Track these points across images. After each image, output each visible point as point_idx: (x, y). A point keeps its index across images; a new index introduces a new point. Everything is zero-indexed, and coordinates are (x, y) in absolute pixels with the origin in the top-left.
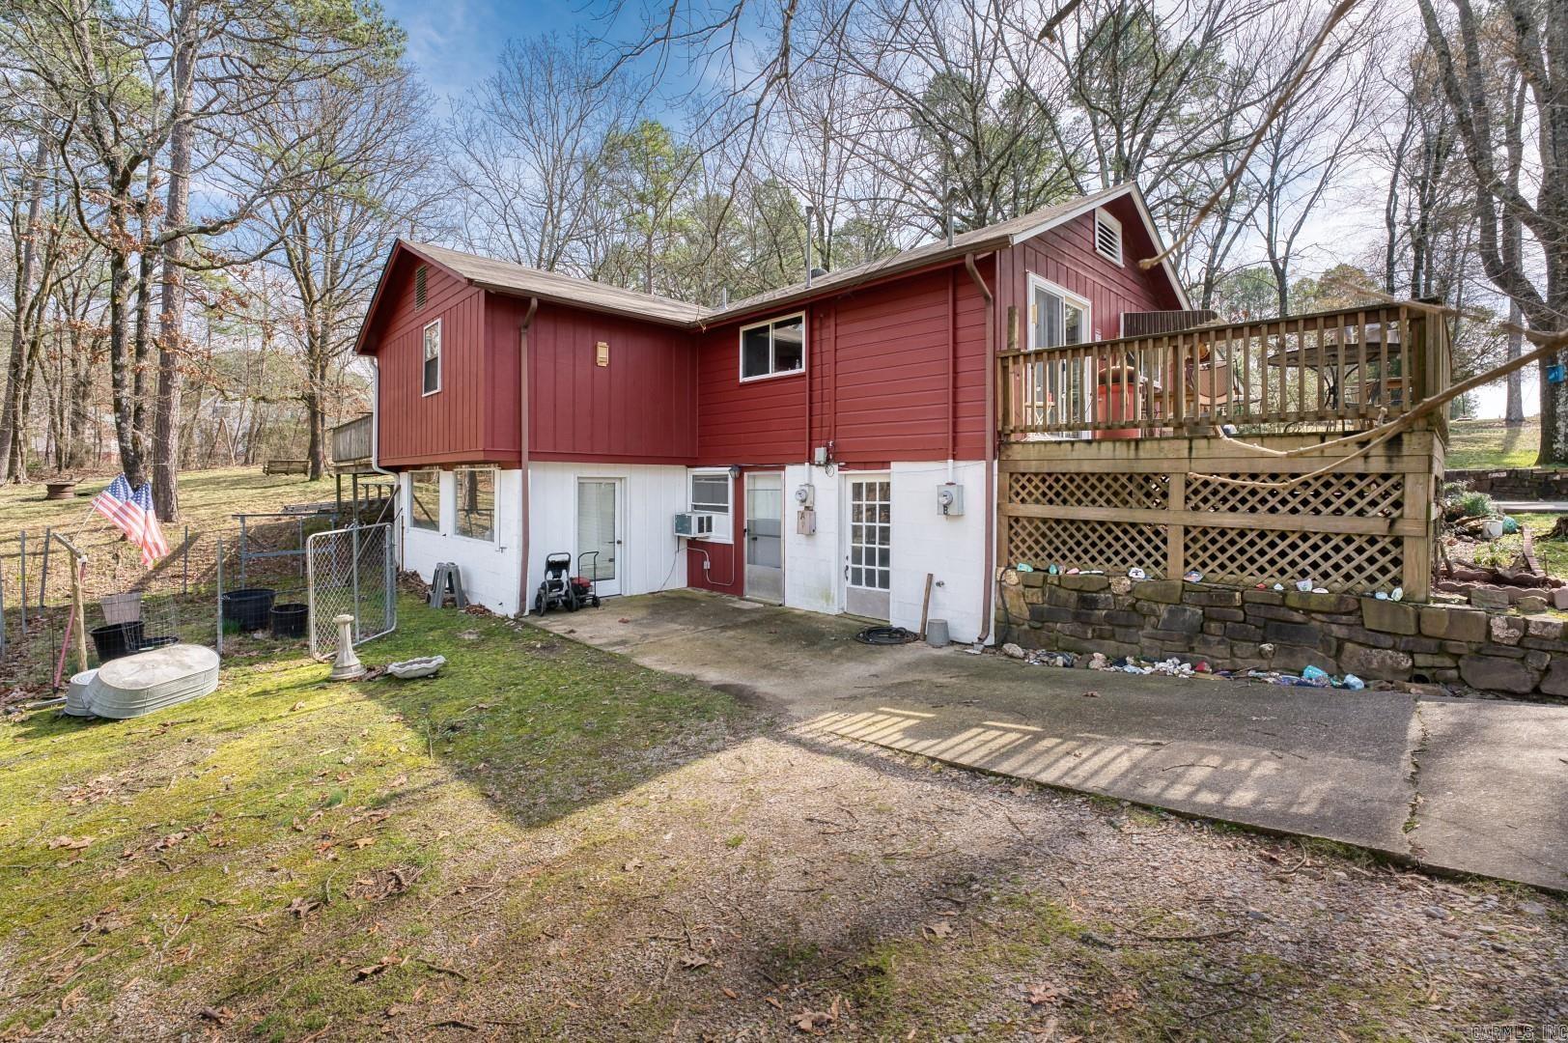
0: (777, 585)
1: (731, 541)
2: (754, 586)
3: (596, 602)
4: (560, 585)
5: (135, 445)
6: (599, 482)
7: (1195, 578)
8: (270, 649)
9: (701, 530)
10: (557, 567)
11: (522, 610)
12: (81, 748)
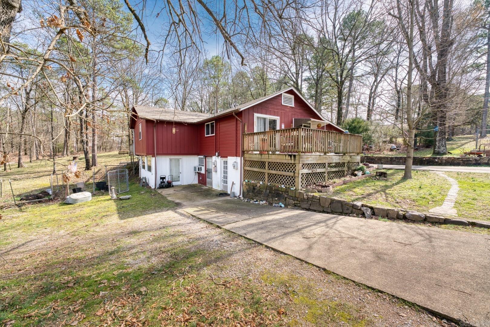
0: (211, 184)
1: (204, 173)
2: (208, 184)
3: (173, 186)
4: (164, 182)
5: (86, 150)
6: (175, 159)
7: (269, 184)
8: (104, 193)
9: (199, 170)
10: (162, 178)
11: (156, 187)
12: (66, 208)
